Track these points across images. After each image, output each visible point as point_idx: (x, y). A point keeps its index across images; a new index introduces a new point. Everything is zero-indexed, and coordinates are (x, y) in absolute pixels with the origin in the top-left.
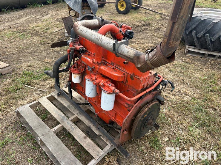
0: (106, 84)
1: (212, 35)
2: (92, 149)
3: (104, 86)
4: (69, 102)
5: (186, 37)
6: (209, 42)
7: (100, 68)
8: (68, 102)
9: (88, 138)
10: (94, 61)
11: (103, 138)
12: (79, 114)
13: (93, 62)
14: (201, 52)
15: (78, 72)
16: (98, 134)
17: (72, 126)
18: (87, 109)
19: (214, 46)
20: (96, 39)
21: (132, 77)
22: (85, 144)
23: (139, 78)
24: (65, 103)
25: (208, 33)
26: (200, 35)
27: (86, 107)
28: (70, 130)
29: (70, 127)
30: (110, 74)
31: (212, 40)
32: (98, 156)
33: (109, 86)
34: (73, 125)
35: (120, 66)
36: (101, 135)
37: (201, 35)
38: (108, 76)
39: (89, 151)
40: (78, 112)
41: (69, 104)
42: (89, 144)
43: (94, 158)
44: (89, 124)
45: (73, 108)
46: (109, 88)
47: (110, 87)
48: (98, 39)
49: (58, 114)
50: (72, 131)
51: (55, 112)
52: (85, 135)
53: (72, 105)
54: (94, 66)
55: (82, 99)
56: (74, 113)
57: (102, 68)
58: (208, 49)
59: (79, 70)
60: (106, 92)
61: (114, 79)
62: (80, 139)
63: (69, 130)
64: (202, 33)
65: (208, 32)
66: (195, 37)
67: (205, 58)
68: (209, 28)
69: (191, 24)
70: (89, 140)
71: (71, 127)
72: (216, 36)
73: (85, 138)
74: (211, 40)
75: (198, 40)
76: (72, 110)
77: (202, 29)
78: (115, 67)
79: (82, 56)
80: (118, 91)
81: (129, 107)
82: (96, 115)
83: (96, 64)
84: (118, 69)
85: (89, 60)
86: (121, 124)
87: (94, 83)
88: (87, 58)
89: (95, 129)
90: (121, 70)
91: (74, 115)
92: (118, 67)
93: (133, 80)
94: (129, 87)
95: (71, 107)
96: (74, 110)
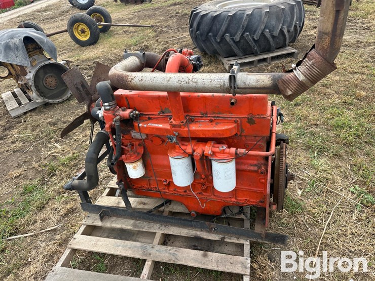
0: (217, 150)
1: (253, 33)
2: (230, 264)
3: (214, 153)
4: (130, 219)
5: (219, 46)
6: (252, 43)
7: (190, 129)
9: (209, 253)
10: (174, 123)
11: (230, 239)
12: (163, 228)
13: (174, 126)
14: (247, 60)
15: (136, 157)
16: (218, 239)
17: (170, 251)
18: (168, 212)
19: (260, 46)
20: (182, 83)
21: (250, 121)
22: (214, 264)
24: (124, 223)
25: (247, 32)
26: (237, 38)
27: (163, 212)
28: (173, 259)
29: (167, 255)
30: (216, 130)
31: (256, 39)
32: (246, 268)
33: (224, 150)
34: (170, 250)
35: (220, 113)
36: (224, 238)
37: (239, 36)
38: (210, 135)
39: (228, 269)
40: (158, 226)
41: (132, 222)
42: (220, 261)
43: (242, 275)
44: (192, 233)
45: (145, 223)
46: (226, 153)
48: (187, 80)
49: (130, 248)
50: (177, 259)
51: (120, 248)
52: (201, 252)
53: (138, 222)
54: (176, 131)
55: (146, 202)
56: (154, 231)
57: (194, 127)
58: (254, 54)
60: (226, 161)
61: (224, 137)
62: (200, 263)
63: (170, 260)
64: (240, 34)
65: (247, 28)
66: (231, 43)
68: (246, 23)
69: (218, 27)
70: (213, 256)
71: (170, 253)
72: (258, 31)
73: (205, 256)
74: (254, 39)
75: (237, 45)
76: (146, 228)
77: (236, 28)
78: (213, 118)
79: (140, 125)
80: (244, 150)
81: (260, 168)
82: (193, 212)
83: (180, 126)
84: (221, 119)
85: (160, 126)
86: (251, 202)
87: (197, 156)
88: (153, 125)
89: (207, 233)
90: (226, 119)
91: (156, 233)
92: (218, 117)
93: (253, 124)
94: (248, 138)
95: (140, 225)
96: (149, 226)
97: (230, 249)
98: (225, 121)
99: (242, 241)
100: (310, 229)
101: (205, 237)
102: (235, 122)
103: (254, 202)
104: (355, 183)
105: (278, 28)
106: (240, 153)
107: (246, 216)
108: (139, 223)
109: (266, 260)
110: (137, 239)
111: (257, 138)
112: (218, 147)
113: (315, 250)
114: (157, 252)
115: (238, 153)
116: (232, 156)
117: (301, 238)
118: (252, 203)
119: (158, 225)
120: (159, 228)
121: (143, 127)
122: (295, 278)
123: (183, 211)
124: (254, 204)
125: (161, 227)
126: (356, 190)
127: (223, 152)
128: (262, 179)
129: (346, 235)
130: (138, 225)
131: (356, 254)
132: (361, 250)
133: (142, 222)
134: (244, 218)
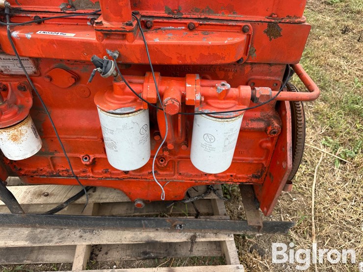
0: (211, 91)
3: (207, 100)
4: (22, 226)
7: (149, 42)
8: (19, 229)
11: (204, 237)
12: (87, 235)
15: (16, 114)
16: (185, 240)
18: (92, 206)
23: (299, 20)
24: (9, 237)
27: (84, 205)
33: (227, 91)
36: (194, 237)
40: (78, 232)
41: (25, 231)
44: (141, 236)
45: (52, 232)
46: (231, 98)
47: (230, 93)
53: (39, 230)
54: (113, 49)
55: (49, 191)
56: (73, 244)
59: (16, 108)
61: (223, 62)
76: (56, 240)
78: (195, 22)
79: (15, 34)
80: (270, 89)
81: (269, 124)
82: (139, 202)
83: (123, 35)
84: (214, 23)
85: (70, 35)
86: (240, 178)
87: (172, 105)
88: (47, 33)
89: (167, 233)
90: (225, 23)
91: (75, 246)
92: (206, 19)
93: (276, 37)
94: (256, 68)
95: (43, 236)
96: (61, 236)
97: (200, 249)
98: (222, 27)
99: (222, 238)
100: (294, 199)
101: (165, 240)
102: (244, 30)
103: (243, 178)
104: (324, 134)
106: (262, 96)
107: (218, 195)
108: (42, 232)
109: (256, 257)
110: (40, 256)
111: (273, 68)
112: (214, 86)
113: (311, 229)
115: (258, 96)
116: (244, 104)
117: (288, 213)
118: (241, 181)
120: (81, 237)
121: (23, 39)
123: (119, 200)
124: (244, 181)
125: (85, 235)
126: (329, 143)
127: (225, 96)
128: (267, 142)
129: (336, 202)
130: (39, 236)
131: (354, 225)
132: (358, 220)
133: (45, 230)
134: (216, 198)
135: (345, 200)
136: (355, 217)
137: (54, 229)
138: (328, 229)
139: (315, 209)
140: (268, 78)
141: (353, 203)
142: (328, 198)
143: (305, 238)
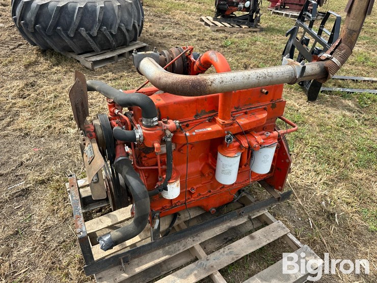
0: (264, 137)
1: (110, 27)
2: (273, 232)
4: (156, 250)
5: (72, 42)
6: (110, 38)
8: (155, 252)
11: (254, 215)
12: (197, 238)
14: (108, 56)
16: (246, 221)
17: (226, 253)
18: (184, 224)
19: (116, 41)
21: (273, 106)
22: (265, 240)
24: (153, 258)
25: (104, 26)
26: (95, 32)
28: (234, 257)
29: (226, 257)
31: (114, 33)
32: (284, 228)
33: (269, 136)
34: (224, 252)
36: (250, 217)
37: (97, 31)
39: (276, 236)
41: (160, 252)
42: (265, 235)
43: (286, 234)
44: (224, 227)
45: (176, 245)
46: (271, 138)
50: (237, 255)
52: (247, 237)
53: (167, 248)
58: (112, 49)
62: (255, 245)
63: (233, 259)
64: (97, 28)
65: (103, 22)
66: (88, 38)
67: (117, 62)
68: (102, 17)
69: (68, 19)
70: (257, 234)
71: (227, 254)
72: (114, 25)
73: (252, 238)
74: (111, 34)
75: (93, 40)
76: (181, 248)
77: (91, 21)
79: (188, 134)
82: (213, 210)
83: (231, 124)
84: (254, 109)
85: (209, 129)
88: (200, 130)
89: (235, 221)
90: (258, 108)
91: (193, 247)
92: (250, 108)
93: (275, 108)
95: (172, 249)
96: (183, 245)
99: (263, 212)
101: (237, 224)
102: (265, 109)
105: (131, 23)
106: (282, 134)
108: (170, 248)
110: (169, 266)
112: (264, 134)
113: (294, 195)
114: (216, 261)
116: (276, 139)
119: (189, 239)
120: (194, 241)
121: (192, 136)
122: (300, 219)
125: (194, 239)
129: (298, 177)
130: (170, 250)
131: (311, 186)
132: (312, 182)
133: (171, 246)
134: (245, 194)
135: (301, 175)
136: (310, 181)
137: (175, 243)
138: (301, 192)
139: (291, 184)
140: (271, 124)
141: (305, 175)
142: (293, 176)
143: (294, 200)
